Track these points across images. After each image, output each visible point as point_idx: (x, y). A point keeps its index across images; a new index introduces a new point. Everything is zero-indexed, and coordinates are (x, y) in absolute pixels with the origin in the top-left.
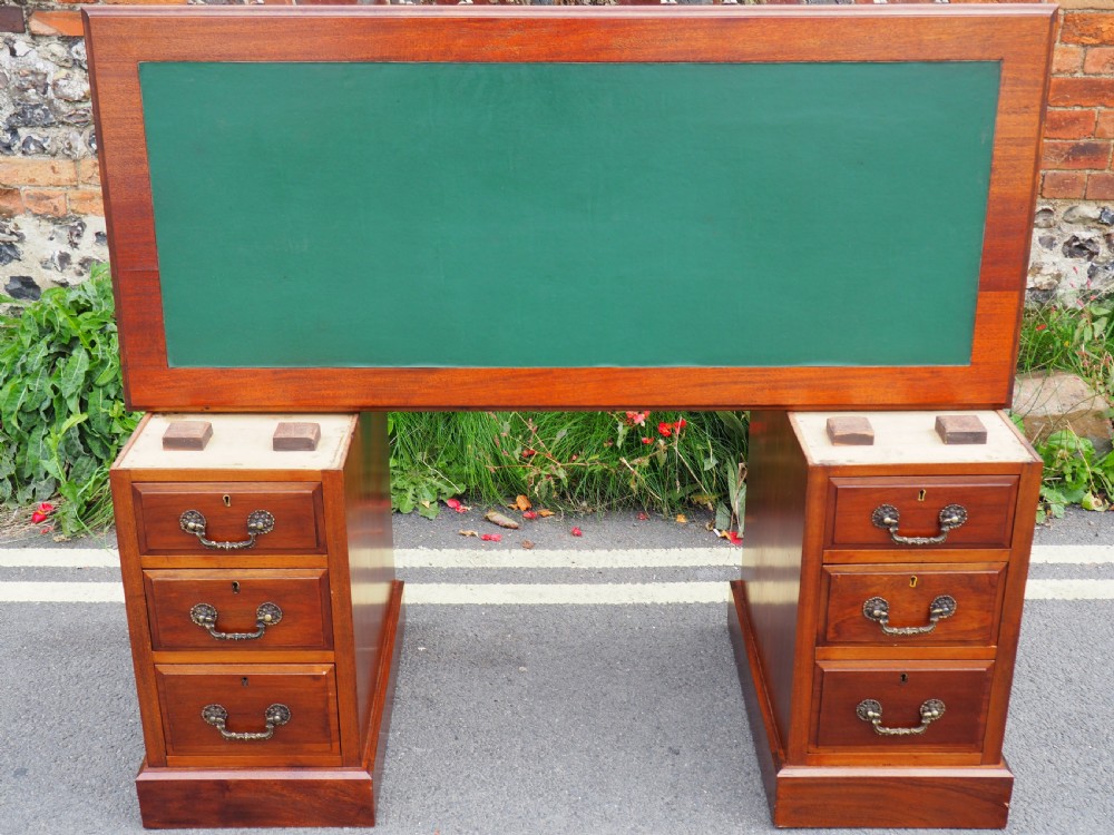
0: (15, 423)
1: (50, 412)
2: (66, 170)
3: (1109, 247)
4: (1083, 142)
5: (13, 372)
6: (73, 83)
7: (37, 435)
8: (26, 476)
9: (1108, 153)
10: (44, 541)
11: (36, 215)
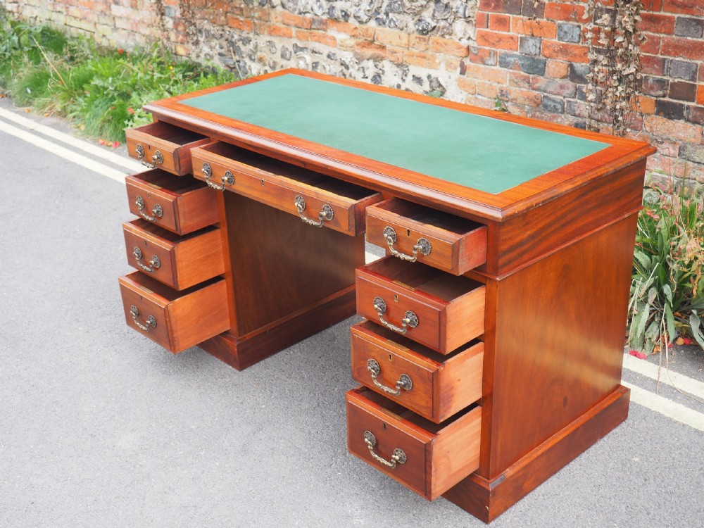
2: (405, 38)
11: (391, 61)
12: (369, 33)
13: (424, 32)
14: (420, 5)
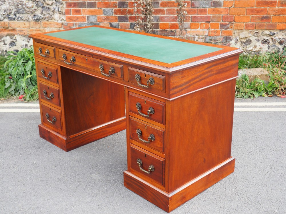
0: (15, 77)
1: (23, 75)
2: (27, 24)
3: (272, 41)
4: (265, 16)
5: (15, 66)
6: (29, 4)
7: (20, 80)
8: (18, 89)
9: (271, 18)
10: (22, 102)
11: (20, 35)
12: (6, 24)
13: (37, 20)
14: (34, 9)
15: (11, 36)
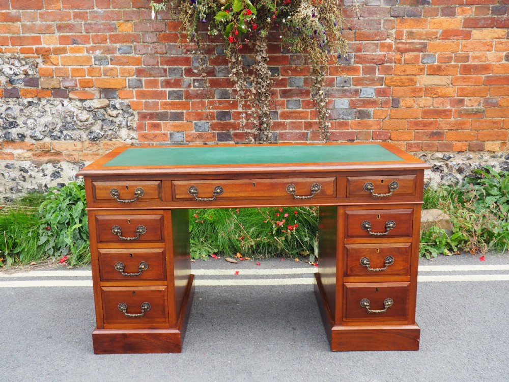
0: (56, 227)
1: (68, 224)
2: (79, 145)
3: (447, 168)
4: (435, 131)
5: (56, 210)
6: (83, 115)
7: (63, 232)
8: (59, 247)
9: (444, 134)
10: (64, 268)
11: (68, 161)
12: (46, 146)
13: (94, 139)
14: (90, 123)
15: (54, 163)
